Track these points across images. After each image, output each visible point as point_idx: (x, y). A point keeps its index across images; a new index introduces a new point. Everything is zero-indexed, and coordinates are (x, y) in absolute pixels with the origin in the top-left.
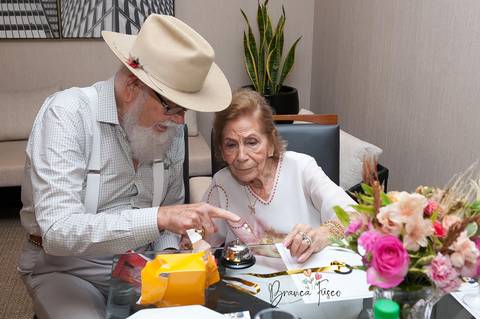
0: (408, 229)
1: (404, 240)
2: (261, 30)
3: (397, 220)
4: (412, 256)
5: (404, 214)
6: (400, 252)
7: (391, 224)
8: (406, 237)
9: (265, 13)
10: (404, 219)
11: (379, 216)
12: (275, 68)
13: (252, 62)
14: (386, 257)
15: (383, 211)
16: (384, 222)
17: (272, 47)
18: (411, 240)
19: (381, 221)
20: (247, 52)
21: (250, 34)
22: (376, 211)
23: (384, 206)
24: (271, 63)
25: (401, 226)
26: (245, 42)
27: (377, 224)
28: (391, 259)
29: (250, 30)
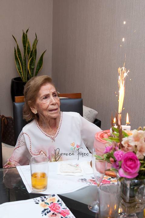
0: (138, 148)
1: (137, 154)
2: (25, 46)
3: (133, 144)
4: (141, 162)
5: (136, 141)
6: (136, 161)
7: (129, 146)
8: (138, 152)
9: (27, 37)
10: (136, 143)
11: (123, 143)
12: (33, 67)
13: (19, 64)
14: (129, 163)
15: (124, 140)
16: (126, 146)
17: (31, 56)
18: (140, 154)
19: (124, 145)
20: (16, 59)
21: (18, 49)
22: (120, 140)
23: (124, 137)
24: (30, 65)
25: (134, 147)
26: (15, 53)
27: (121, 146)
28: (131, 164)
29: (18, 47)
